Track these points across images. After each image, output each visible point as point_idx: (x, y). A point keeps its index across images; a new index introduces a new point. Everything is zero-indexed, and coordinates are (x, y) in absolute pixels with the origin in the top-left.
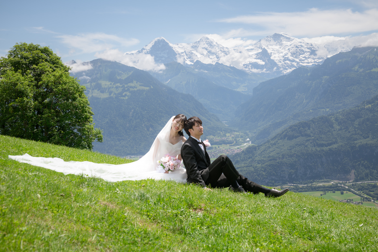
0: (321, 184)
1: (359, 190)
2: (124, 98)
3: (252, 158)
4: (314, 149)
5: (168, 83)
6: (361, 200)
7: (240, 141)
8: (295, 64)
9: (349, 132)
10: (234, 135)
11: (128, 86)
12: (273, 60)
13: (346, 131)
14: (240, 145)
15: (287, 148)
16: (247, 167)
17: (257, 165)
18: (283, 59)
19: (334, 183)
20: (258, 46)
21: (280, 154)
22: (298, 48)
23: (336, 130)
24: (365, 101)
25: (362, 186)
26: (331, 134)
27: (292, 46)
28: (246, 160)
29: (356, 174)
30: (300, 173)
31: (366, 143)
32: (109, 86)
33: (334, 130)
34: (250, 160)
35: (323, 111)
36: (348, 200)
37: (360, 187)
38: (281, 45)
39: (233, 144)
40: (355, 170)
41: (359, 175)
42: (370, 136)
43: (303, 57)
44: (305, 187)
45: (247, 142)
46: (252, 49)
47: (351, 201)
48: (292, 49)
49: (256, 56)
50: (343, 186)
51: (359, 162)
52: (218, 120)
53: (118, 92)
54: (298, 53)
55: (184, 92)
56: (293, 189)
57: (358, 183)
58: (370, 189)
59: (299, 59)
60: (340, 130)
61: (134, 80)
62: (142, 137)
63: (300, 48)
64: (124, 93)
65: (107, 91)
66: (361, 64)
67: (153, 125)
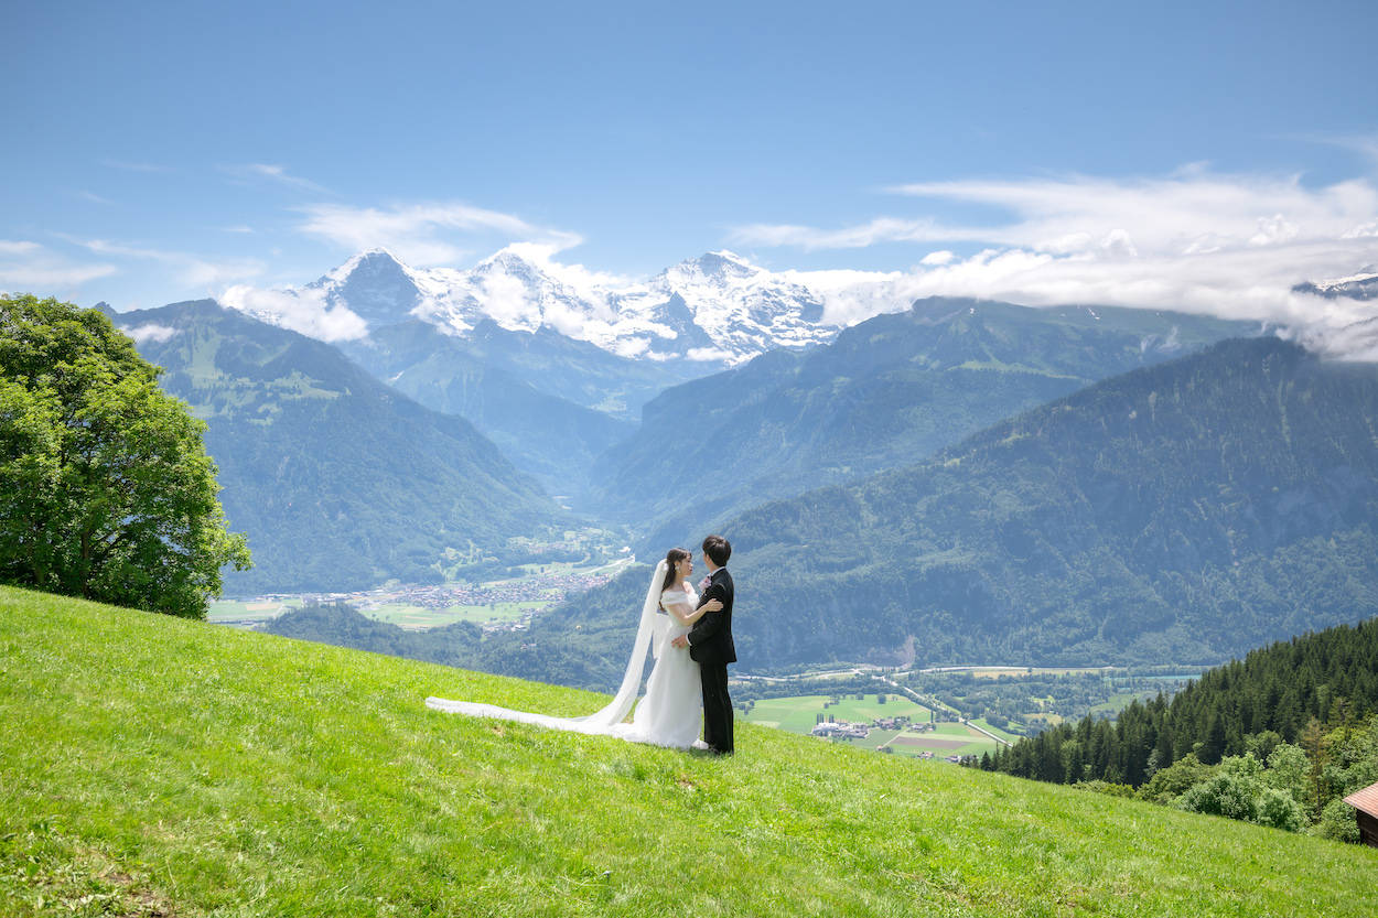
0: (826, 676)
1: (926, 691)
2: (262, 422)
4: (808, 578)
5: (398, 381)
6: (932, 719)
7: (604, 552)
8: (760, 340)
9: (903, 532)
10: (585, 535)
11: (276, 387)
12: (700, 329)
13: (893, 529)
14: (602, 565)
16: (622, 627)
18: (729, 326)
19: (860, 671)
20: (660, 285)
22: (769, 296)
23: (868, 525)
24: (943, 449)
25: (934, 681)
26: (853, 535)
27: (754, 290)
28: (620, 607)
29: (920, 646)
30: (770, 645)
31: (947, 563)
32: (214, 385)
33: (863, 527)
34: (630, 608)
35: (834, 472)
36: (899, 720)
37: (931, 683)
38: (723, 285)
39: (582, 562)
40: (916, 636)
41: (926, 651)
42: (957, 543)
43: (783, 323)
44: (782, 685)
45: (624, 557)
46: (642, 295)
47: (905, 722)
48: (753, 300)
49: (653, 313)
50: (884, 680)
51: (928, 615)
52: (541, 492)
53: (244, 403)
54: (768, 311)
55: (444, 410)
56: (751, 689)
57: (924, 671)
58: (957, 688)
59: (772, 327)
60: (878, 527)
61: (293, 369)
62: (315, 540)
63: (773, 298)
64: (260, 405)
65: (208, 399)
66: (935, 348)
67: (350, 502)
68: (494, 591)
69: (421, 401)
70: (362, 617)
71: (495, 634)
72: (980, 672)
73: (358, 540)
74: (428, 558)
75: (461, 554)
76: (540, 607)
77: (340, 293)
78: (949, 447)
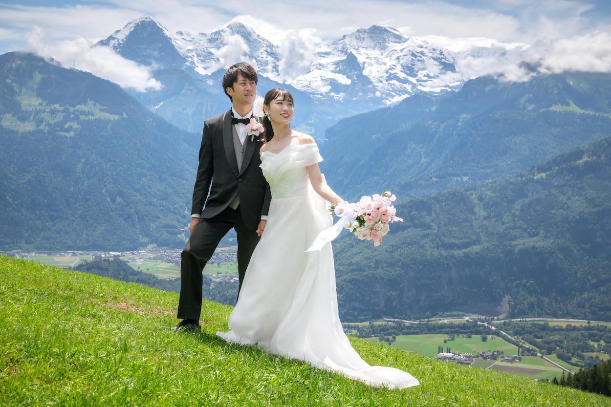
0: (446, 321)
1: (515, 334)
2: (67, 134)
4: (436, 253)
5: (159, 109)
6: (519, 353)
8: (408, 87)
9: (503, 223)
11: (77, 111)
12: (366, 78)
13: (497, 221)
15: (386, 248)
18: (387, 77)
20: (340, 47)
21: (372, 259)
22: (416, 56)
23: (480, 218)
25: (521, 327)
26: (468, 224)
27: (405, 52)
29: (513, 303)
30: (408, 298)
31: (533, 246)
32: (36, 108)
33: (476, 219)
35: (457, 180)
36: (495, 353)
37: (519, 328)
38: (384, 48)
40: (511, 296)
41: (517, 306)
42: (541, 232)
43: (425, 76)
44: (415, 326)
46: (327, 54)
47: (499, 354)
48: (405, 59)
49: (335, 66)
50: (486, 325)
51: (519, 282)
53: (55, 121)
54: (415, 67)
55: (190, 129)
56: (394, 328)
57: (514, 320)
58: (537, 333)
59: (417, 78)
60: (486, 219)
61: (89, 99)
62: (100, 215)
63: (419, 58)
64: (66, 123)
65: (32, 118)
66: (531, 95)
67: (124, 190)
68: (220, 255)
69: (174, 123)
70: (130, 268)
71: (220, 283)
72: (554, 322)
73: (130, 216)
74: (176, 230)
77: (121, 48)
78: (538, 165)
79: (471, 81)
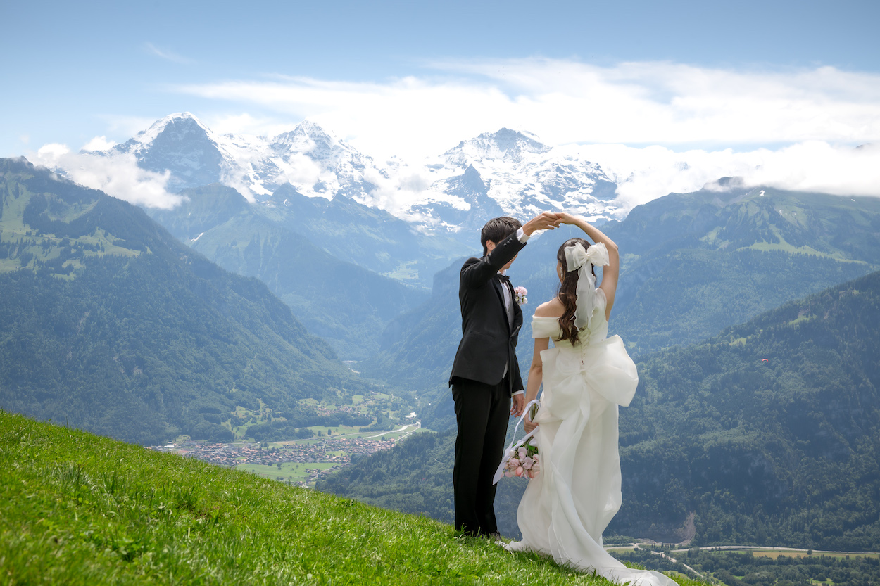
1: (704, 569)
2: (65, 277)
3: (420, 468)
5: (198, 242)
7: (390, 417)
9: (686, 409)
10: (373, 399)
11: (80, 244)
12: (493, 201)
13: (677, 405)
14: (388, 430)
16: (405, 492)
17: (432, 487)
18: (522, 200)
19: (639, 546)
20: (456, 158)
22: (562, 172)
23: (653, 401)
24: (730, 328)
25: (713, 559)
26: (637, 410)
27: (547, 165)
28: (404, 472)
29: (701, 524)
31: (729, 441)
32: (22, 240)
33: (647, 403)
34: (414, 473)
37: (710, 561)
38: (518, 160)
39: (369, 426)
40: (698, 513)
41: (706, 528)
42: (740, 422)
43: (575, 199)
45: (410, 423)
46: (438, 167)
48: (546, 175)
49: (448, 185)
50: (663, 556)
51: (709, 493)
52: (332, 356)
53: (49, 258)
54: (561, 187)
55: (241, 272)
57: (704, 548)
58: (735, 567)
59: (564, 202)
60: (662, 403)
61: (97, 227)
62: (110, 393)
63: (566, 174)
64: (65, 261)
65: (15, 254)
66: (724, 228)
67: (146, 358)
68: (281, 451)
69: (219, 263)
72: (760, 552)
73: (152, 395)
74: (218, 416)
75: (251, 413)
76: (326, 468)
77: (146, 156)
78: (735, 327)
79: (639, 207)
